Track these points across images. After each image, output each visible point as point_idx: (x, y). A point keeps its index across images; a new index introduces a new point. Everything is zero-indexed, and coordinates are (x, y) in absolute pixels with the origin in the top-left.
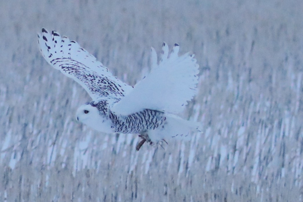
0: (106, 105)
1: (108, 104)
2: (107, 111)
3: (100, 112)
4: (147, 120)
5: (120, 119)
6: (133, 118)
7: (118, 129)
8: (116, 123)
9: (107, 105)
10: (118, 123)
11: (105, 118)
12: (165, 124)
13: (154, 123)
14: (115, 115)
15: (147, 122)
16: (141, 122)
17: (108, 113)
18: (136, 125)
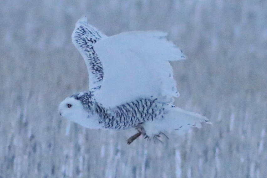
0: (90, 97)
1: (93, 95)
2: (92, 105)
3: (84, 106)
4: (141, 112)
5: (109, 112)
6: (125, 111)
7: (109, 124)
8: (105, 117)
9: (92, 97)
10: (106, 117)
11: (90, 114)
12: (164, 113)
13: (150, 114)
14: (102, 108)
15: (141, 113)
16: (135, 115)
17: (93, 107)
18: (129, 119)
